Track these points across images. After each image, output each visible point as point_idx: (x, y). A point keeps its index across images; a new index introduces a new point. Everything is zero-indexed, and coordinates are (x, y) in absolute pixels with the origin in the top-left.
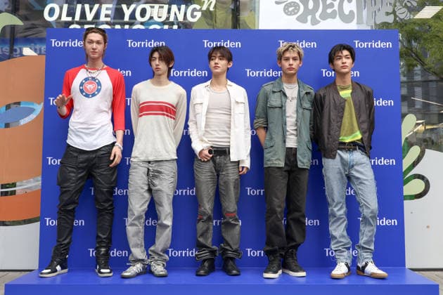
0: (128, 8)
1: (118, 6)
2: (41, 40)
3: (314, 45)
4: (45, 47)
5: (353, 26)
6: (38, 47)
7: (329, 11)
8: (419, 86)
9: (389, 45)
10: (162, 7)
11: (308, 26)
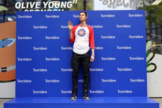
0: (46, 3)
1: (42, 3)
2: (14, 15)
3: (114, 16)
4: (16, 17)
5: (128, 9)
6: (13, 17)
7: (119, 3)
8: (154, 30)
9: (141, 15)
10: (58, 3)
11: (111, 9)
